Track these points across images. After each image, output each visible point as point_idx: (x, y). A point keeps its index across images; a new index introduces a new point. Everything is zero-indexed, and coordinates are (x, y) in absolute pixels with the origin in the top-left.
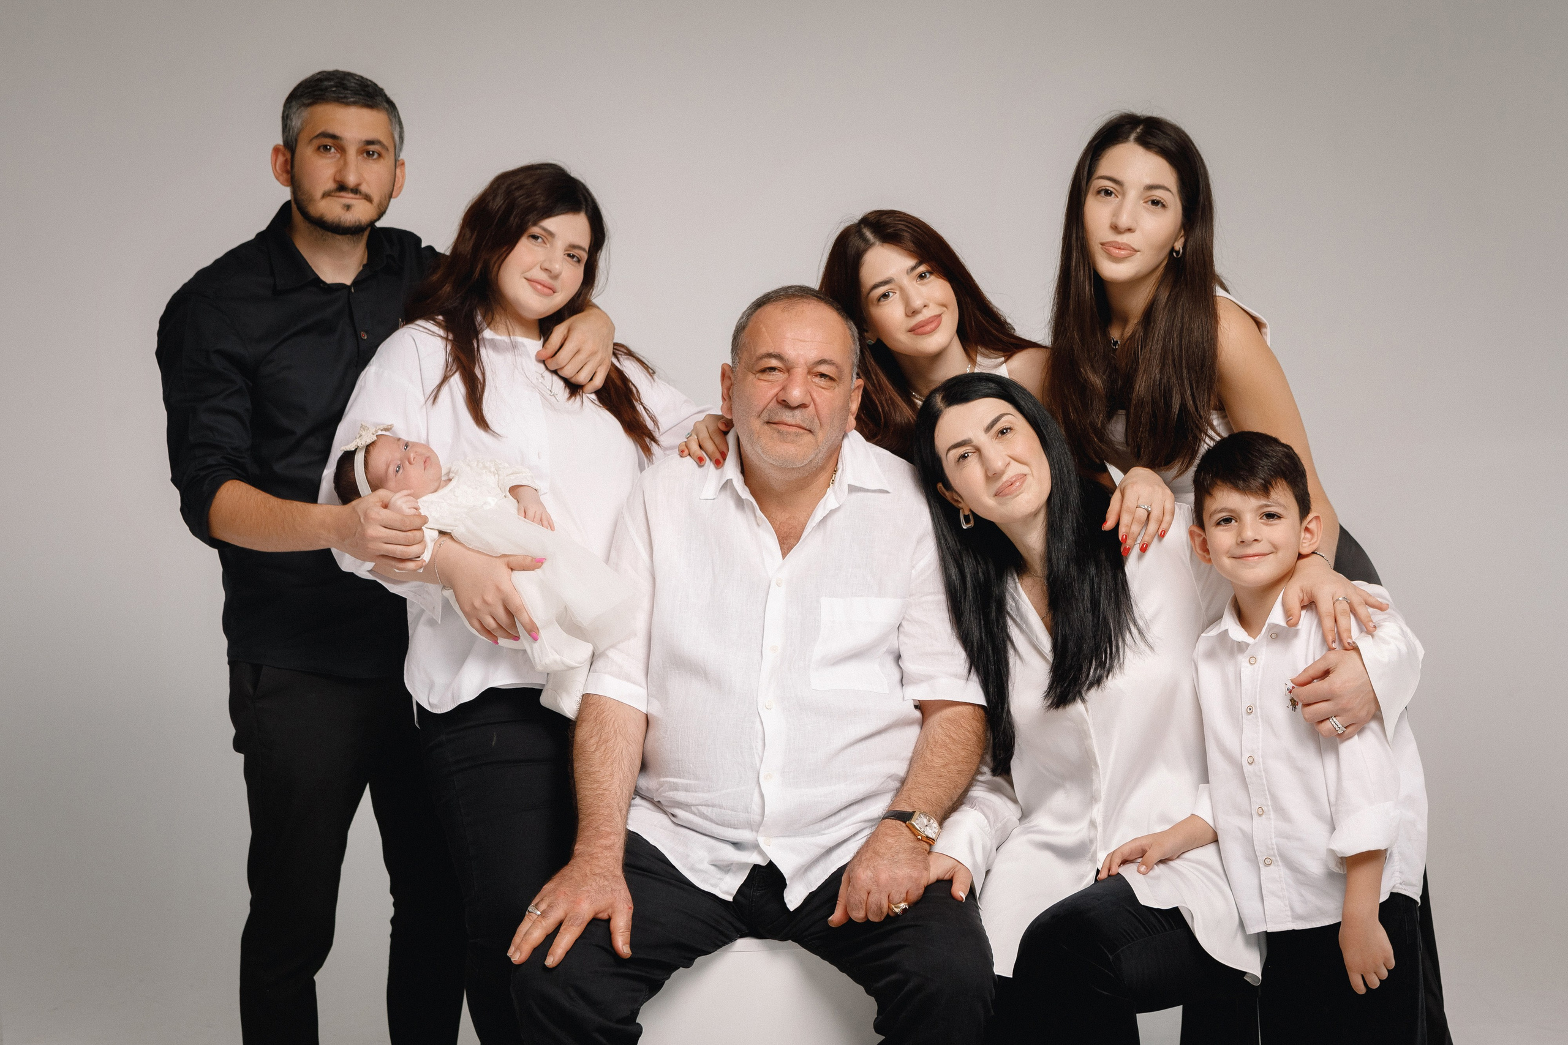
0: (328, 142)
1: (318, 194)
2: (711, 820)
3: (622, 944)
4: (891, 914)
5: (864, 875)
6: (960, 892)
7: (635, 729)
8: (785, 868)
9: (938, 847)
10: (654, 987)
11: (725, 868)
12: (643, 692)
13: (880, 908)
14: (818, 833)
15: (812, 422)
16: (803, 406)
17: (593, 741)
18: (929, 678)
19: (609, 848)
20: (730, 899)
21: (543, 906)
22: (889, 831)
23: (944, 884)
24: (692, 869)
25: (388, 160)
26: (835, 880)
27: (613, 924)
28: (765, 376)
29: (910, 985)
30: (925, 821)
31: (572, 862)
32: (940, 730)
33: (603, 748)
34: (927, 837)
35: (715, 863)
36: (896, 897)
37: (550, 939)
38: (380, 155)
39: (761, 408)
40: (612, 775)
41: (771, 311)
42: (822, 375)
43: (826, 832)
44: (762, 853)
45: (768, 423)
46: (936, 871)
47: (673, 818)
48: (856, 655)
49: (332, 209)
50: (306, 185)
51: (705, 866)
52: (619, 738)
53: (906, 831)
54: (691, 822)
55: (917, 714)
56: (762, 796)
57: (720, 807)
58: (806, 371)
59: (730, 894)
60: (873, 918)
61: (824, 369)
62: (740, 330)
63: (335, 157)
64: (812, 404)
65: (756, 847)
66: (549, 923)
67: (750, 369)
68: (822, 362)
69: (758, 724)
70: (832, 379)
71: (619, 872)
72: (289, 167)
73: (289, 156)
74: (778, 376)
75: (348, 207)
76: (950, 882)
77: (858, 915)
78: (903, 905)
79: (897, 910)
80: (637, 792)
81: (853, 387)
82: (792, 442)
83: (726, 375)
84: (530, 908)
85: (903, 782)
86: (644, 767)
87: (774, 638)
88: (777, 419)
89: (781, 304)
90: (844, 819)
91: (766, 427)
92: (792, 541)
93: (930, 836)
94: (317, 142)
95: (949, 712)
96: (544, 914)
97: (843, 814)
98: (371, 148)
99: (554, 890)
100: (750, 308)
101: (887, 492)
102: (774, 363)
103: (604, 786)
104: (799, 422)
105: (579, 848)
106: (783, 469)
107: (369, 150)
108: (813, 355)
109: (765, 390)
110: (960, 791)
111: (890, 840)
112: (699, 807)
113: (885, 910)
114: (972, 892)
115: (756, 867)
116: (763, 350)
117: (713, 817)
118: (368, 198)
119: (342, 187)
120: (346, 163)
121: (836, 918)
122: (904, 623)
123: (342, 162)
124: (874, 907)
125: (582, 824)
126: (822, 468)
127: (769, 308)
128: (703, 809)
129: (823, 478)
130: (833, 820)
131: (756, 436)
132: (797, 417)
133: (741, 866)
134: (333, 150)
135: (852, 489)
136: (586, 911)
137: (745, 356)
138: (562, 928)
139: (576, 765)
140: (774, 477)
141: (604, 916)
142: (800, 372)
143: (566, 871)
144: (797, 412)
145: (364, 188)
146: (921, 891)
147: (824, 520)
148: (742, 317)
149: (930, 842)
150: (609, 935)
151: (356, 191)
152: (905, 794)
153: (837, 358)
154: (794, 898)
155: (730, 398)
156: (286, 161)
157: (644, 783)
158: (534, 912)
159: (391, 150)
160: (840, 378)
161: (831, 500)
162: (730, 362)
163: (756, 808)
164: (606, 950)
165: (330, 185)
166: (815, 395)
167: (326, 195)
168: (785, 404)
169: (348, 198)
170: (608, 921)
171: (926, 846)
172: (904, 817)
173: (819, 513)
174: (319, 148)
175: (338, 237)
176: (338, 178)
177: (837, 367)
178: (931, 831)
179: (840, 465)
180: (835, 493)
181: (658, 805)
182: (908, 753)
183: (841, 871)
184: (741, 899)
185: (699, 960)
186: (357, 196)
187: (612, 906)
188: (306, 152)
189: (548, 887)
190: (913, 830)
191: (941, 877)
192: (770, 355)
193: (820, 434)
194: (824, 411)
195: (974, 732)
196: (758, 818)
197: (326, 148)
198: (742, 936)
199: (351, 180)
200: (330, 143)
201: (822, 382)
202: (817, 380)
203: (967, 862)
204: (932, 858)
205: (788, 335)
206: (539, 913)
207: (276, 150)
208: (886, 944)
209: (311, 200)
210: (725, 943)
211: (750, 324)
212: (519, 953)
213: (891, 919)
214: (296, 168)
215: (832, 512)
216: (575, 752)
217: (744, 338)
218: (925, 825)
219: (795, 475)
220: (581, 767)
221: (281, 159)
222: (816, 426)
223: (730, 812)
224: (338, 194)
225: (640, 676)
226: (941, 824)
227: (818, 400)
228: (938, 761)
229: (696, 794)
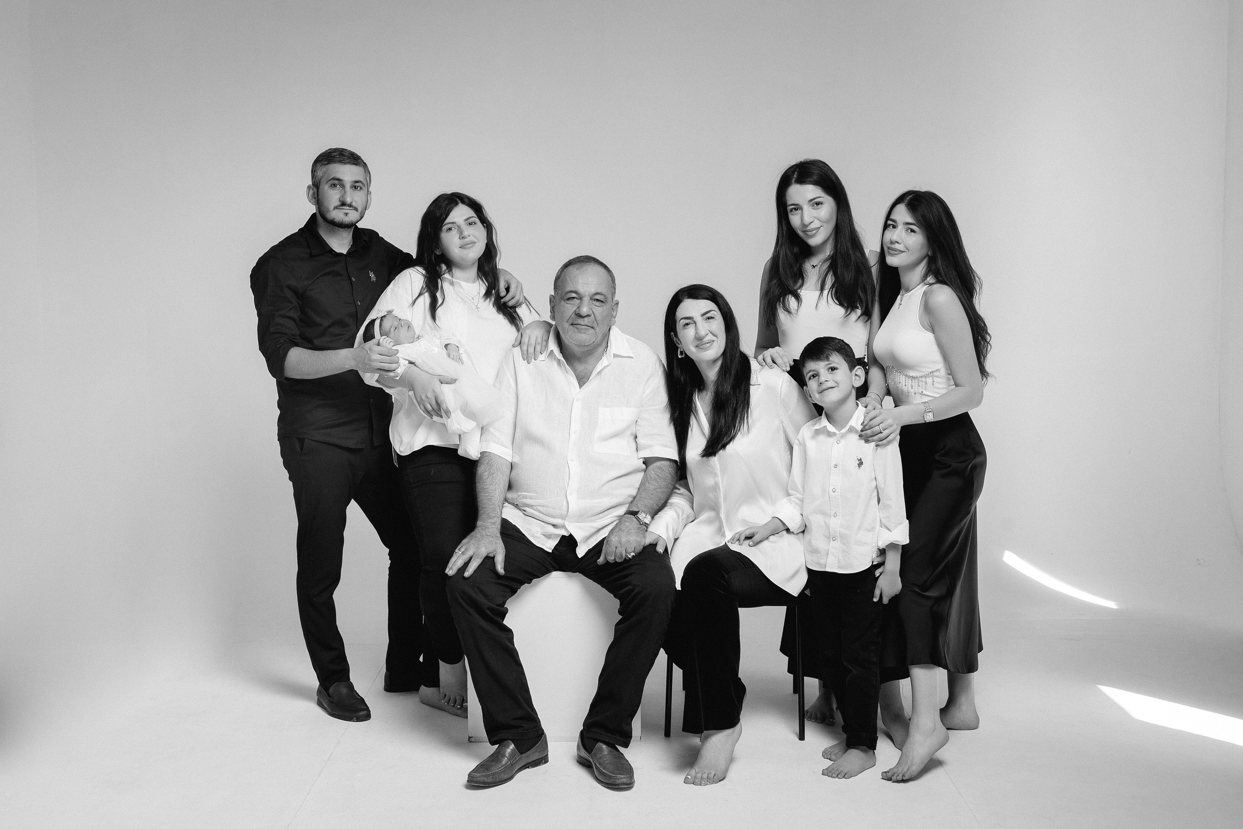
0: (336, 182)
1: (332, 208)
2: (543, 513)
3: (500, 568)
4: (627, 559)
5: (614, 539)
6: (660, 549)
7: (507, 470)
8: (578, 537)
9: (650, 529)
10: (514, 592)
11: (549, 536)
12: (510, 451)
13: (621, 555)
14: (593, 521)
15: (593, 323)
16: (588, 316)
17: (486, 473)
18: (650, 446)
19: (494, 523)
20: (550, 551)
21: (463, 550)
22: (627, 520)
23: (653, 546)
24: (533, 536)
25: (365, 189)
26: (601, 544)
27: (496, 559)
28: (569, 302)
29: (636, 591)
30: (644, 515)
31: (476, 530)
32: (653, 472)
33: (491, 477)
34: (645, 523)
35: (545, 534)
36: (629, 550)
37: (466, 565)
38: (361, 188)
39: (568, 318)
40: (495, 490)
41: (572, 269)
42: (598, 300)
43: (597, 521)
44: (566, 530)
45: (572, 324)
46: (648, 540)
47: (523, 512)
48: (616, 435)
49: (338, 215)
50: (326, 204)
51: (539, 535)
52: (499, 473)
53: (635, 520)
54: (533, 514)
55: (644, 466)
56: (568, 503)
57: (547, 507)
58: (589, 298)
59: (551, 549)
60: (618, 560)
61: (598, 297)
62: (557, 278)
63: (339, 189)
64: (593, 315)
65: (564, 527)
66: (465, 558)
67: (562, 298)
68: (597, 294)
69: (567, 468)
70: (602, 302)
71: (499, 535)
72: (316, 196)
73: (315, 190)
74: (577, 301)
75: (346, 214)
76: (656, 545)
77: (611, 559)
78: (633, 554)
79: (629, 556)
80: (506, 500)
81: (613, 305)
82: (584, 333)
83: (552, 300)
84: (456, 551)
85: (634, 498)
86: (510, 487)
87: (576, 426)
88: (576, 322)
89: (576, 266)
90: (607, 515)
91: (571, 327)
92: (585, 380)
93: (646, 522)
94: (330, 182)
95: (658, 464)
96: (463, 553)
97: (606, 513)
98: (357, 184)
99: (468, 542)
100: (562, 268)
101: (632, 358)
102: (574, 295)
103: (492, 495)
104: (587, 323)
105: (479, 523)
106: (580, 346)
107: (356, 185)
108: (593, 290)
109: (569, 308)
110: (663, 502)
111: (627, 524)
112: (537, 507)
113: (624, 556)
114: (666, 550)
115: (563, 537)
116: (568, 289)
117: (544, 512)
118: (356, 209)
119: (343, 204)
120: (345, 192)
121: (601, 560)
122: (639, 420)
123: (343, 192)
124: (618, 554)
125: (481, 512)
126: (599, 345)
127: (570, 268)
128: (539, 508)
129: (600, 350)
130: (601, 515)
131: (566, 331)
132: (586, 321)
133: (556, 535)
134: (338, 186)
135: (615, 356)
136: (483, 552)
137: (560, 292)
138: (472, 559)
139: (477, 485)
140: (576, 350)
141: (492, 555)
142: (586, 300)
143: (473, 534)
144: (586, 319)
145: (354, 204)
146: (642, 548)
147: (600, 372)
148: (558, 272)
149: (647, 525)
150: (494, 564)
151: (350, 206)
152: (635, 503)
153: (604, 292)
154: (581, 552)
155: (554, 312)
156: (314, 193)
157: (510, 495)
158: (458, 552)
159: (366, 185)
160: (606, 301)
161: (605, 361)
162: (553, 294)
163: (565, 508)
164: (493, 571)
165: (338, 203)
166: (594, 310)
167: (336, 208)
168: (579, 316)
169: (346, 209)
170: (493, 558)
171: (645, 528)
172: (634, 514)
173: (599, 367)
174: (331, 185)
175: (341, 229)
176: (341, 200)
177: (604, 296)
178: (648, 519)
179: (609, 344)
180: (607, 358)
181: (516, 506)
182: (638, 486)
183: (604, 539)
184: (556, 552)
185: (534, 580)
186: (351, 208)
187: (495, 550)
188: (325, 188)
189: (464, 541)
190: (638, 519)
191: (652, 543)
192: (571, 292)
193: (597, 329)
194: (599, 318)
195: (670, 473)
196: (565, 513)
197: (335, 185)
198: (555, 571)
199: (348, 200)
200: (337, 182)
201: (598, 304)
202: (595, 302)
203: (664, 536)
204: (647, 534)
205: (580, 281)
206: (460, 553)
207: (309, 187)
208: (624, 573)
209: (328, 211)
210: (547, 573)
211: (562, 277)
212: (451, 570)
213: (627, 561)
214: (320, 196)
215: (605, 367)
216: (477, 479)
217: (559, 283)
218: (645, 518)
219: (586, 349)
220: (479, 486)
221: (311, 192)
222: (595, 326)
223: (551, 510)
224: (341, 207)
225: (509, 444)
226: (653, 518)
227: (596, 312)
228: (652, 487)
229: (536, 501)
